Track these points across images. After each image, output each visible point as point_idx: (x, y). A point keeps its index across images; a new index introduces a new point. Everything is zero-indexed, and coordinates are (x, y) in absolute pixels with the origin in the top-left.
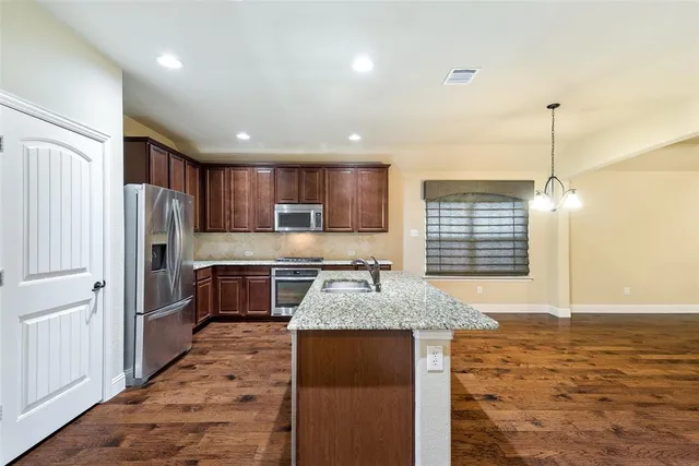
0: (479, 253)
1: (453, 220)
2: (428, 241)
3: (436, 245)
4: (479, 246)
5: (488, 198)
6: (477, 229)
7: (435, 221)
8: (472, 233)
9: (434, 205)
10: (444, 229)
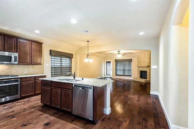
0: (63, 71)
1: (57, 62)
2: (51, 68)
3: (53, 69)
4: (63, 69)
5: (65, 57)
6: (62, 65)
7: (53, 62)
8: (61, 66)
9: (53, 57)
10: (56, 64)
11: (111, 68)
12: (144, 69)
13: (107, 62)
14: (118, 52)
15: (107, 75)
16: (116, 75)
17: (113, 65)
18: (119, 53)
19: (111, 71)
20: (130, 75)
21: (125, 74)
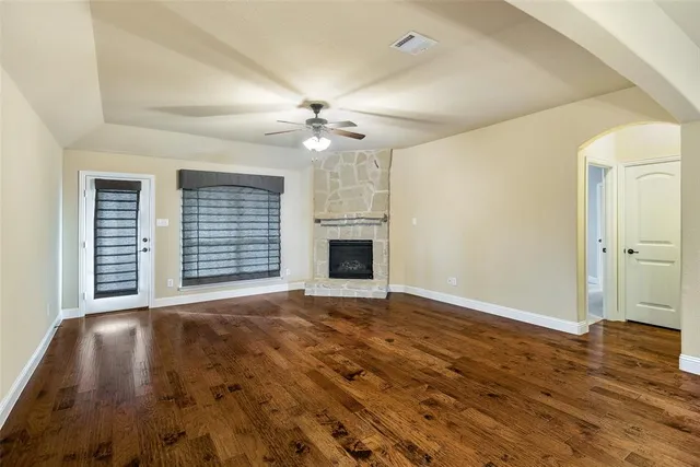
11: (142, 234)
12: (357, 233)
13: (102, 186)
14: (311, 114)
15: (98, 294)
16: (188, 281)
17: (159, 214)
18: (317, 120)
19: (142, 255)
20: (275, 267)
21: (246, 270)
